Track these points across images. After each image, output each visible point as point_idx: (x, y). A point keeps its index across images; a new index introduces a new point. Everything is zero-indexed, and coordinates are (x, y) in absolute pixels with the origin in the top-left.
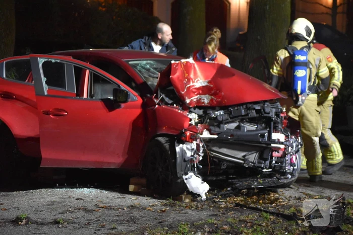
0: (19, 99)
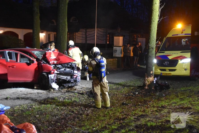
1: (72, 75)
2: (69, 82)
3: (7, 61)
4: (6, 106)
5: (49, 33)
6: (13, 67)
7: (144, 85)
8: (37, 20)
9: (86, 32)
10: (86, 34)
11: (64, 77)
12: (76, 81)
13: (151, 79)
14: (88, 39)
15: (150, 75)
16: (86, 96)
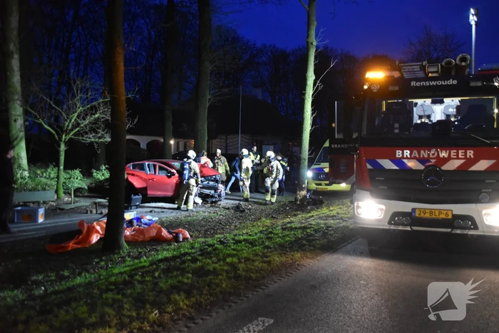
0: (137, 176)
1: (216, 189)
2: (212, 197)
3: (146, 174)
4: (153, 217)
5: (177, 140)
6: (153, 180)
7: (296, 200)
8: (169, 126)
9: (227, 139)
10: (226, 142)
11: (207, 192)
12: (220, 196)
13: (304, 193)
14: (229, 148)
15: (302, 189)
16: (233, 211)
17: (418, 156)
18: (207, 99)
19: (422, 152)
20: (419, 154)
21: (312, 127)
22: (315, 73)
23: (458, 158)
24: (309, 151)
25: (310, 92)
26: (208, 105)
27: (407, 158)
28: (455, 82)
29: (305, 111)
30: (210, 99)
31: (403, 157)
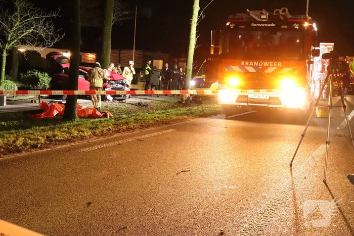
2: (120, 96)
7: (182, 100)
12: (125, 95)
13: (188, 95)
16: (136, 106)
17: (252, 65)
18: (112, 19)
19: (255, 63)
20: (254, 63)
21: (196, 46)
22: (199, 6)
23: (273, 66)
24: (193, 64)
25: (195, 19)
26: (112, 24)
27: (247, 66)
28: (274, 25)
29: (191, 34)
30: (113, 20)
31: (245, 65)
